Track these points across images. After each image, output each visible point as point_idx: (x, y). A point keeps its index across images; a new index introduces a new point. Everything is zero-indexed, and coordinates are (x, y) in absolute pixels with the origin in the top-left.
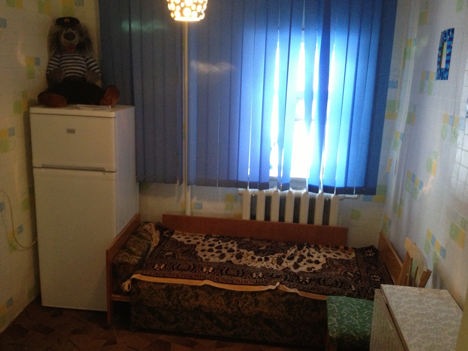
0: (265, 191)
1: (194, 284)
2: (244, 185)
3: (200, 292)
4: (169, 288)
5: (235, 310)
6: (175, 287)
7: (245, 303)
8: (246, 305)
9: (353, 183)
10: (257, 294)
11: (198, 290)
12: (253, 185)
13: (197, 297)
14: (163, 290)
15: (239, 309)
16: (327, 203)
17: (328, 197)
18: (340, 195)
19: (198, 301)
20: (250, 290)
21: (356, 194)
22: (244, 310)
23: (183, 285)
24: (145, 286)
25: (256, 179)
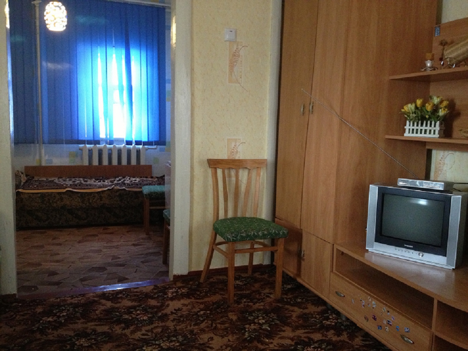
0: (98, 146)
1: (59, 192)
2: (83, 142)
3: (63, 196)
4: (43, 195)
5: (88, 204)
6: (47, 195)
7: (94, 199)
8: (94, 200)
9: (153, 138)
10: (101, 193)
11: (62, 195)
12: (89, 142)
13: (62, 199)
14: (39, 197)
15: (90, 203)
16: (138, 152)
17: (138, 148)
18: (146, 146)
19: (62, 202)
20: (96, 191)
21: (155, 145)
22: (93, 204)
23: (52, 193)
24: (26, 196)
25: (91, 138)
